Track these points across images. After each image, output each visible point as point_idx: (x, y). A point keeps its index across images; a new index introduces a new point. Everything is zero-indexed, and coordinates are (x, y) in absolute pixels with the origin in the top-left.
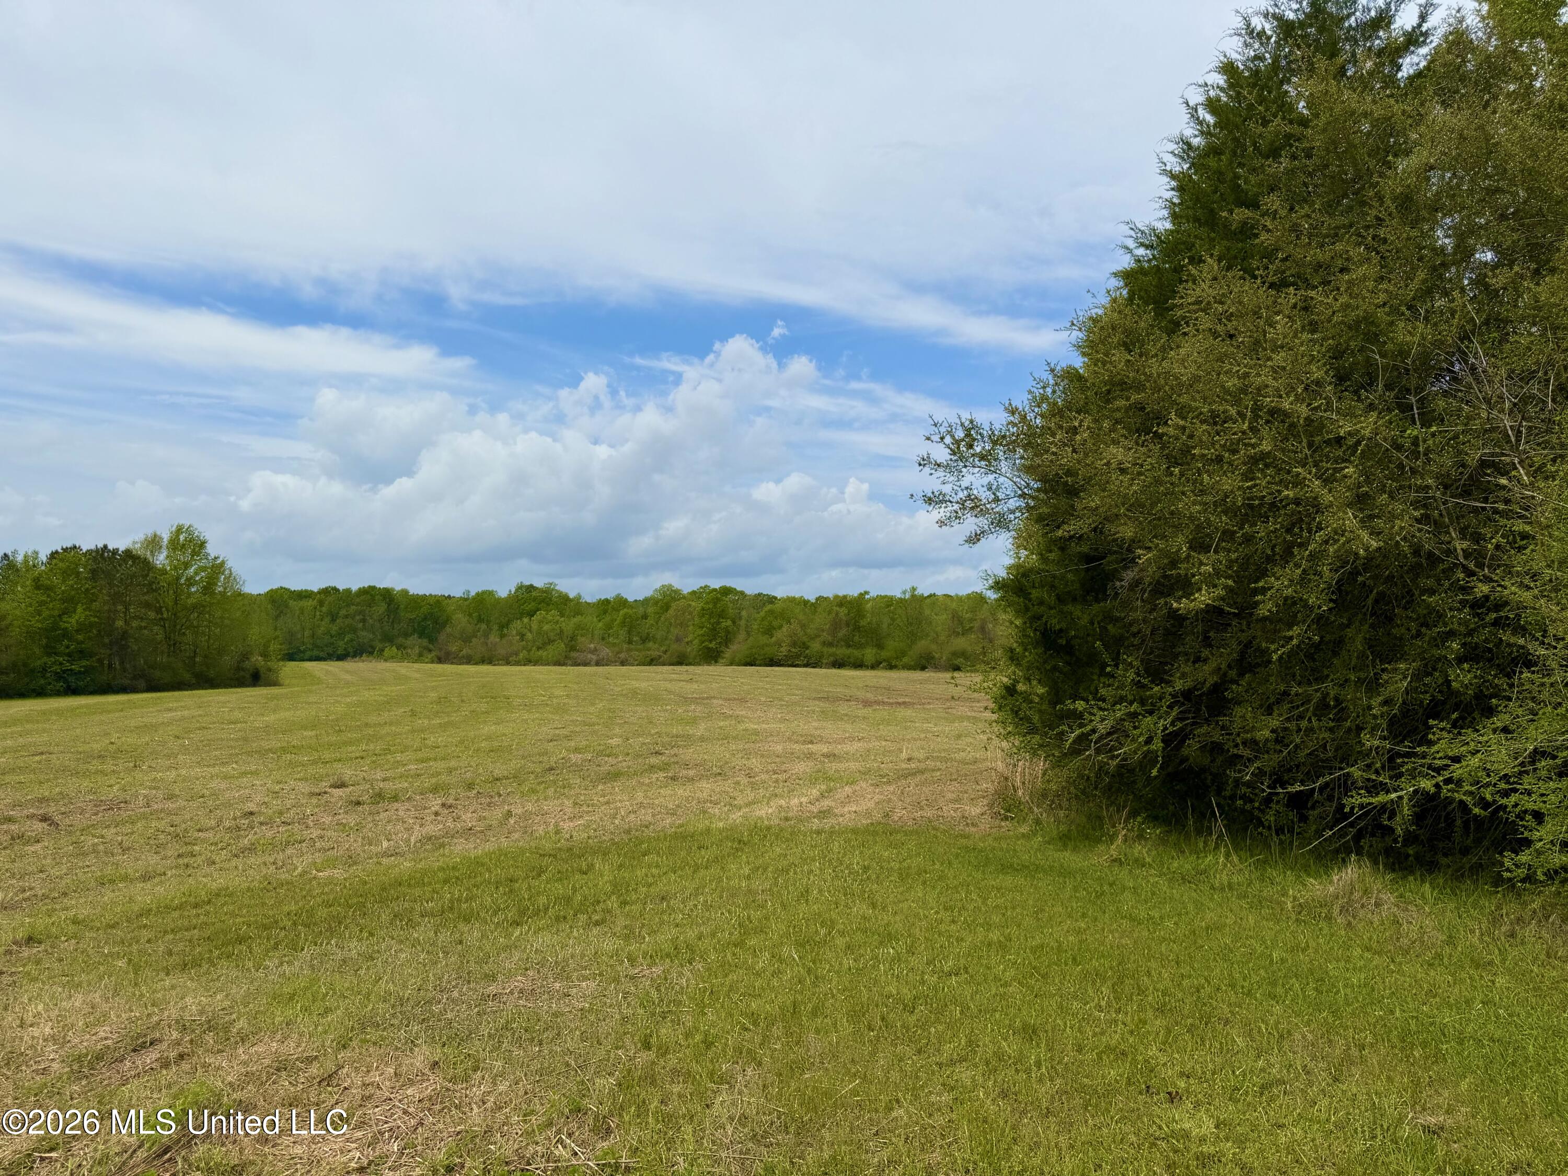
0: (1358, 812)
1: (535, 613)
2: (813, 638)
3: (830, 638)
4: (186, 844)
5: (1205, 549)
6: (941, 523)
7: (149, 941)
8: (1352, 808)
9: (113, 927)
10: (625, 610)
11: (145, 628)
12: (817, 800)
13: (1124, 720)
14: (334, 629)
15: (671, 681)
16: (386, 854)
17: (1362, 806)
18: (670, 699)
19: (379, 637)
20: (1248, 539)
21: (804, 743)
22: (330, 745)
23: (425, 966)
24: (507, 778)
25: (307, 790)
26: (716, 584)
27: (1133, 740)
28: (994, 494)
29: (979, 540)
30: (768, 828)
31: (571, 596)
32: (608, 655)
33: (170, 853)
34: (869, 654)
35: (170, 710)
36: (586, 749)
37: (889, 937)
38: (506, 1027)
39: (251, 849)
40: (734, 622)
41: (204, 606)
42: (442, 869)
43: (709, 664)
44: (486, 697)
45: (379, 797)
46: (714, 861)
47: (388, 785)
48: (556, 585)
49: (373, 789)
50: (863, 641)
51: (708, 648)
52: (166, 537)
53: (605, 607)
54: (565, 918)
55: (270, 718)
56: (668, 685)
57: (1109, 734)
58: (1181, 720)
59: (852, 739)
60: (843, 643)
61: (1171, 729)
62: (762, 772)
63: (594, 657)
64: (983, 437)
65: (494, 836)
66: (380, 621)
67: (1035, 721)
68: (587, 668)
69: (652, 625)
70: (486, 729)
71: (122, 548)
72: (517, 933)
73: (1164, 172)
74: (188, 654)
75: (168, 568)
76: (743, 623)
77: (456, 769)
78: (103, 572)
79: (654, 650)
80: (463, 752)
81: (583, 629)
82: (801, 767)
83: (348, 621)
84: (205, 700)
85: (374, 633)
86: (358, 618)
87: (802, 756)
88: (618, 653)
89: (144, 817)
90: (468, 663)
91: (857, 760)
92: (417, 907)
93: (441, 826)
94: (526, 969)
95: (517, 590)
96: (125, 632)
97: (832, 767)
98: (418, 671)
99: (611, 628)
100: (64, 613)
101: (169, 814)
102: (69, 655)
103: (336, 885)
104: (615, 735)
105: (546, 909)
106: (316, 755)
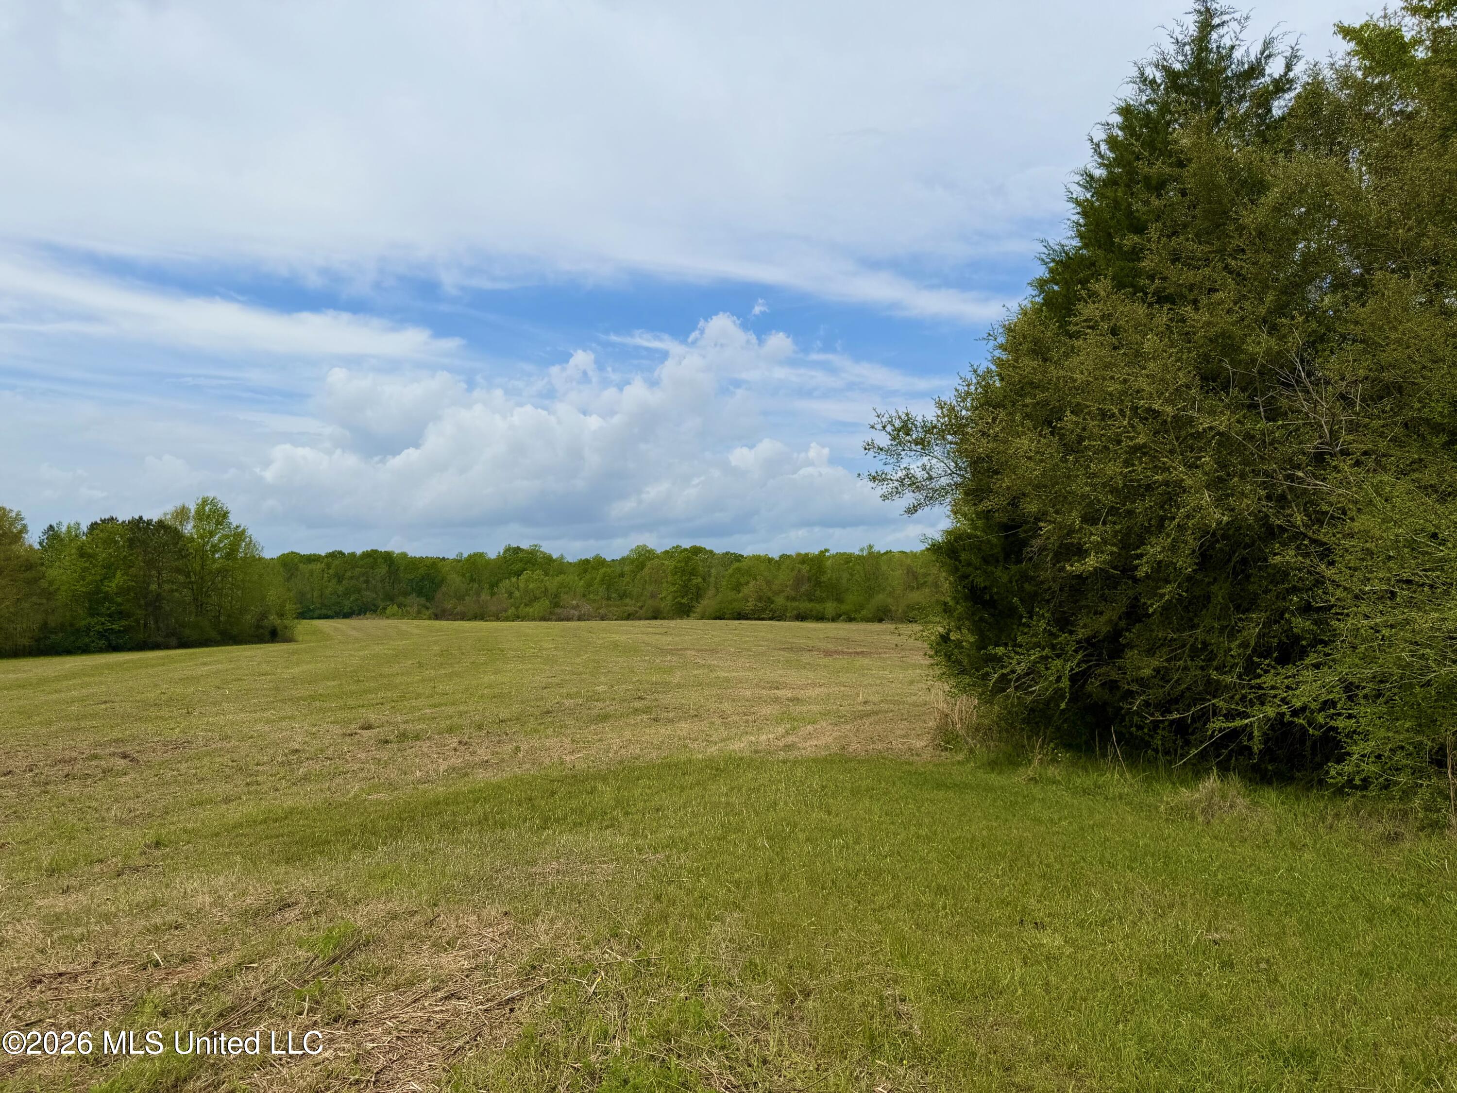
0: (1218, 735)
1: (522, 572)
2: (777, 593)
3: (793, 593)
4: (250, 775)
5: (1094, 522)
6: (885, 497)
7: (251, 844)
8: (1213, 732)
9: (217, 835)
10: (604, 569)
11: (176, 590)
12: (783, 736)
13: (1039, 662)
14: (341, 589)
15: (648, 634)
16: (420, 781)
17: (1220, 730)
18: (648, 650)
19: (381, 596)
20: (1130, 513)
21: (771, 688)
22: (352, 693)
24: (511, 720)
25: (340, 732)
26: (687, 544)
27: (1046, 679)
28: (928, 473)
29: (916, 511)
30: (741, 759)
31: (554, 557)
32: (589, 610)
33: (238, 782)
34: (830, 607)
35: (205, 664)
36: (577, 695)
37: (839, 832)
39: (306, 778)
40: (704, 579)
41: (226, 570)
42: (470, 792)
43: (681, 618)
44: (483, 650)
45: (403, 736)
46: (696, 784)
47: (410, 727)
49: (397, 730)
50: (824, 595)
51: (681, 604)
52: (193, 508)
53: (585, 566)
54: (581, 824)
55: (295, 670)
56: (645, 637)
57: (1027, 674)
58: (1087, 662)
59: (814, 685)
60: (805, 598)
61: (1077, 670)
62: (733, 714)
63: (577, 613)
64: (916, 428)
65: (508, 767)
66: (382, 581)
67: (965, 664)
68: (570, 623)
69: (628, 582)
70: (488, 678)
71: (155, 519)
72: (545, 834)
73: (1071, 199)
74: (213, 614)
75: (196, 536)
76: (712, 579)
77: (466, 713)
78: (139, 541)
79: (630, 605)
80: (469, 698)
81: (565, 587)
82: (767, 710)
83: (353, 582)
84: (234, 654)
85: (376, 593)
86: (362, 579)
87: (769, 700)
88: (597, 609)
89: (207, 754)
90: (462, 619)
91: (818, 704)
92: (458, 819)
93: (461, 760)
94: (558, 857)
95: (505, 552)
96: (159, 595)
97: (796, 710)
98: (418, 627)
99: (592, 586)
100: (105, 577)
101: (228, 751)
102: (110, 616)
103: (385, 805)
104: (600, 682)
105: (565, 818)
106: (341, 703)
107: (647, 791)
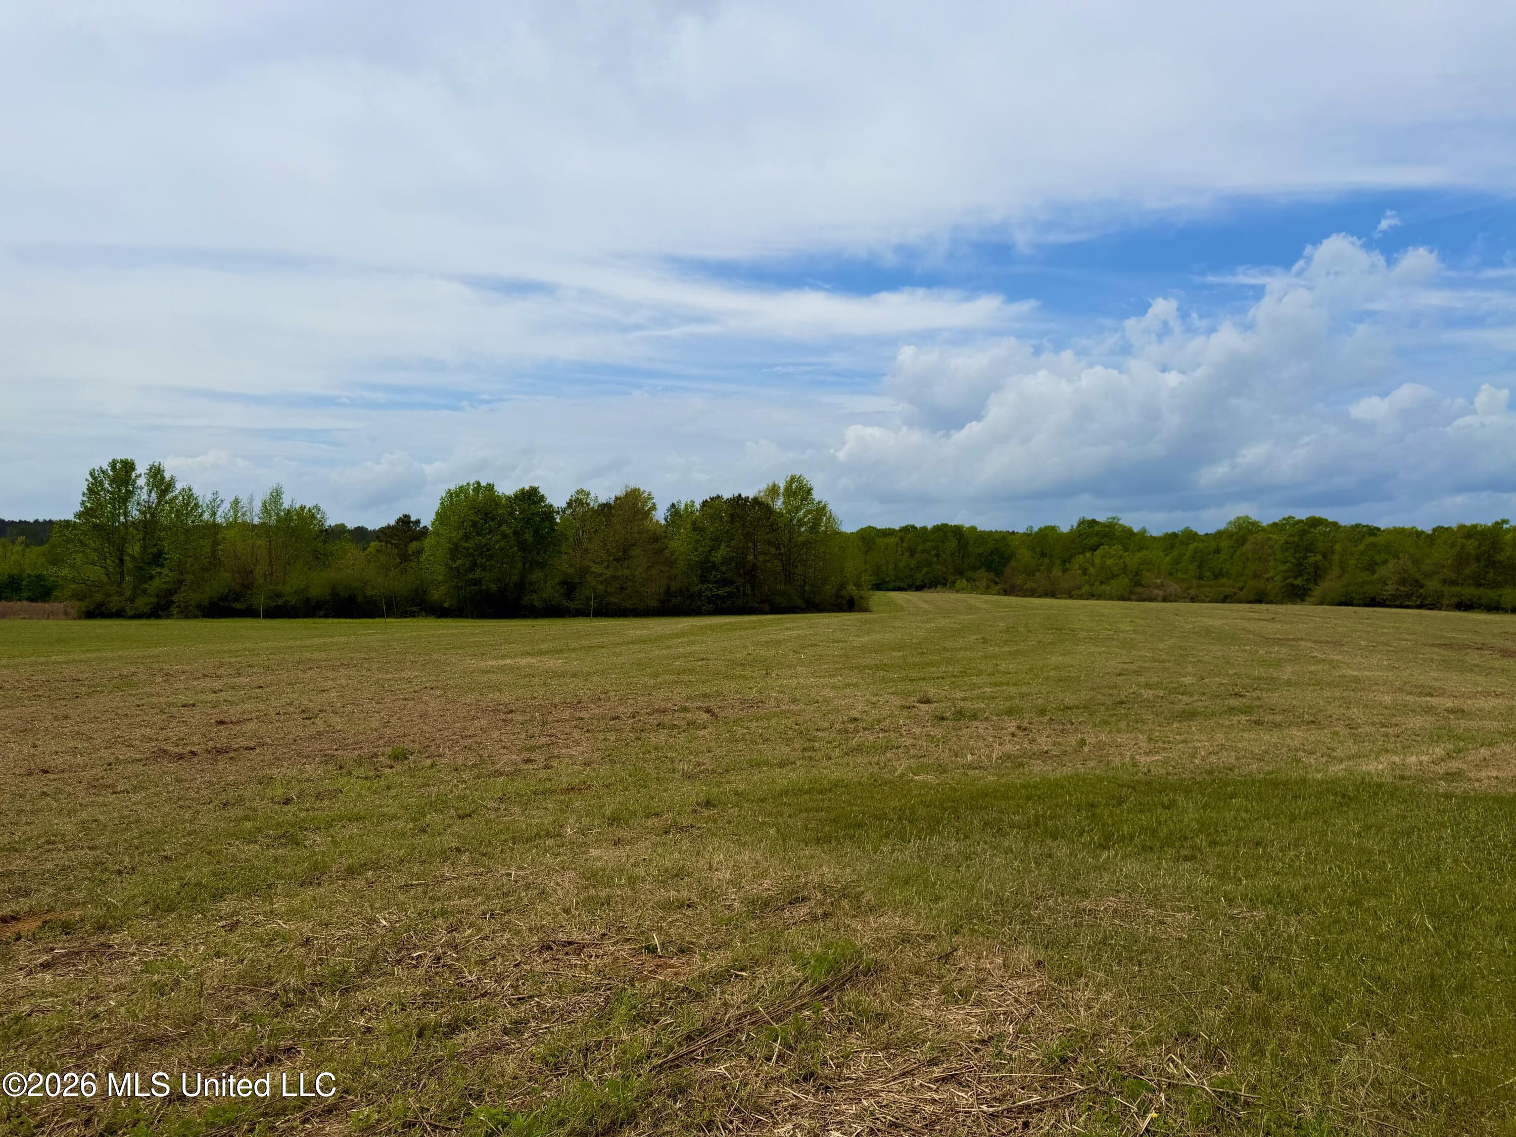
1: (1098, 547)
2: (1429, 575)
3: (1453, 576)
4: (809, 740)
7: (789, 816)
9: (763, 801)
10: (1195, 544)
11: (769, 561)
12: (1443, 760)
14: (913, 562)
15: (1249, 619)
16: (971, 766)
18: (1249, 639)
19: (951, 570)
21: (1420, 694)
22: (915, 665)
23: (1019, 872)
24: (1077, 708)
25: (898, 703)
26: (1302, 514)
30: (1380, 786)
32: (1176, 590)
33: (797, 747)
34: (1509, 594)
35: (788, 629)
36: (1158, 685)
38: (1104, 942)
39: (858, 749)
40: (1325, 557)
41: (810, 543)
42: (1023, 786)
43: (1294, 602)
44: (1052, 629)
45: (960, 714)
46: (1313, 813)
47: (968, 705)
48: (1119, 519)
49: (955, 707)
50: (1500, 579)
51: (1293, 585)
52: (782, 485)
53: (1172, 541)
54: (1151, 848)
55: (865, 639)
56: (1246, 624)
59: (1487, 694)
60: (1471, 582)
62: (1366, 723)
63: (1161, 593)
65: (1070, 762)
66: (952, 555)
68: (1153, 604)
69: (1226, 560)
70: (1055, 659)
71: (751, 497)
72: (1105, 856)
74: (799, 583)
75: (784, 512)
76: (1336, 558)
77: (1028, 695)
78: (739, 516)
79: (1227, 586)
80: (1033, 679)
81: (1148, 564)
82: (1417, 722)
83: (925, 555)
84: (813, 621)
85: (946, 567)
86: (933, 553)
87: (1418, 709)
88: (1187, 589)
89: (776, 715)
90: (1032, 596)
91: (1495, 719)
92: (1005, 818)
93: (1018, 747)
94: (1118, 892)
95: (1079, 525)
96: (754, 565)
97: (1461, 725)
98: (987, 602)
99: (1180, 563)
100: (713, 549)
101: (794, 714)
102: (716, 582)
103: (930, 788)
104: (1188, 673)
105: (1132, 838)
106: (904, 673)
107: (1244, 815)
